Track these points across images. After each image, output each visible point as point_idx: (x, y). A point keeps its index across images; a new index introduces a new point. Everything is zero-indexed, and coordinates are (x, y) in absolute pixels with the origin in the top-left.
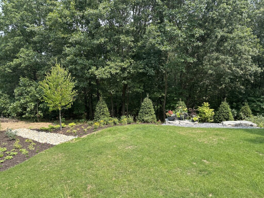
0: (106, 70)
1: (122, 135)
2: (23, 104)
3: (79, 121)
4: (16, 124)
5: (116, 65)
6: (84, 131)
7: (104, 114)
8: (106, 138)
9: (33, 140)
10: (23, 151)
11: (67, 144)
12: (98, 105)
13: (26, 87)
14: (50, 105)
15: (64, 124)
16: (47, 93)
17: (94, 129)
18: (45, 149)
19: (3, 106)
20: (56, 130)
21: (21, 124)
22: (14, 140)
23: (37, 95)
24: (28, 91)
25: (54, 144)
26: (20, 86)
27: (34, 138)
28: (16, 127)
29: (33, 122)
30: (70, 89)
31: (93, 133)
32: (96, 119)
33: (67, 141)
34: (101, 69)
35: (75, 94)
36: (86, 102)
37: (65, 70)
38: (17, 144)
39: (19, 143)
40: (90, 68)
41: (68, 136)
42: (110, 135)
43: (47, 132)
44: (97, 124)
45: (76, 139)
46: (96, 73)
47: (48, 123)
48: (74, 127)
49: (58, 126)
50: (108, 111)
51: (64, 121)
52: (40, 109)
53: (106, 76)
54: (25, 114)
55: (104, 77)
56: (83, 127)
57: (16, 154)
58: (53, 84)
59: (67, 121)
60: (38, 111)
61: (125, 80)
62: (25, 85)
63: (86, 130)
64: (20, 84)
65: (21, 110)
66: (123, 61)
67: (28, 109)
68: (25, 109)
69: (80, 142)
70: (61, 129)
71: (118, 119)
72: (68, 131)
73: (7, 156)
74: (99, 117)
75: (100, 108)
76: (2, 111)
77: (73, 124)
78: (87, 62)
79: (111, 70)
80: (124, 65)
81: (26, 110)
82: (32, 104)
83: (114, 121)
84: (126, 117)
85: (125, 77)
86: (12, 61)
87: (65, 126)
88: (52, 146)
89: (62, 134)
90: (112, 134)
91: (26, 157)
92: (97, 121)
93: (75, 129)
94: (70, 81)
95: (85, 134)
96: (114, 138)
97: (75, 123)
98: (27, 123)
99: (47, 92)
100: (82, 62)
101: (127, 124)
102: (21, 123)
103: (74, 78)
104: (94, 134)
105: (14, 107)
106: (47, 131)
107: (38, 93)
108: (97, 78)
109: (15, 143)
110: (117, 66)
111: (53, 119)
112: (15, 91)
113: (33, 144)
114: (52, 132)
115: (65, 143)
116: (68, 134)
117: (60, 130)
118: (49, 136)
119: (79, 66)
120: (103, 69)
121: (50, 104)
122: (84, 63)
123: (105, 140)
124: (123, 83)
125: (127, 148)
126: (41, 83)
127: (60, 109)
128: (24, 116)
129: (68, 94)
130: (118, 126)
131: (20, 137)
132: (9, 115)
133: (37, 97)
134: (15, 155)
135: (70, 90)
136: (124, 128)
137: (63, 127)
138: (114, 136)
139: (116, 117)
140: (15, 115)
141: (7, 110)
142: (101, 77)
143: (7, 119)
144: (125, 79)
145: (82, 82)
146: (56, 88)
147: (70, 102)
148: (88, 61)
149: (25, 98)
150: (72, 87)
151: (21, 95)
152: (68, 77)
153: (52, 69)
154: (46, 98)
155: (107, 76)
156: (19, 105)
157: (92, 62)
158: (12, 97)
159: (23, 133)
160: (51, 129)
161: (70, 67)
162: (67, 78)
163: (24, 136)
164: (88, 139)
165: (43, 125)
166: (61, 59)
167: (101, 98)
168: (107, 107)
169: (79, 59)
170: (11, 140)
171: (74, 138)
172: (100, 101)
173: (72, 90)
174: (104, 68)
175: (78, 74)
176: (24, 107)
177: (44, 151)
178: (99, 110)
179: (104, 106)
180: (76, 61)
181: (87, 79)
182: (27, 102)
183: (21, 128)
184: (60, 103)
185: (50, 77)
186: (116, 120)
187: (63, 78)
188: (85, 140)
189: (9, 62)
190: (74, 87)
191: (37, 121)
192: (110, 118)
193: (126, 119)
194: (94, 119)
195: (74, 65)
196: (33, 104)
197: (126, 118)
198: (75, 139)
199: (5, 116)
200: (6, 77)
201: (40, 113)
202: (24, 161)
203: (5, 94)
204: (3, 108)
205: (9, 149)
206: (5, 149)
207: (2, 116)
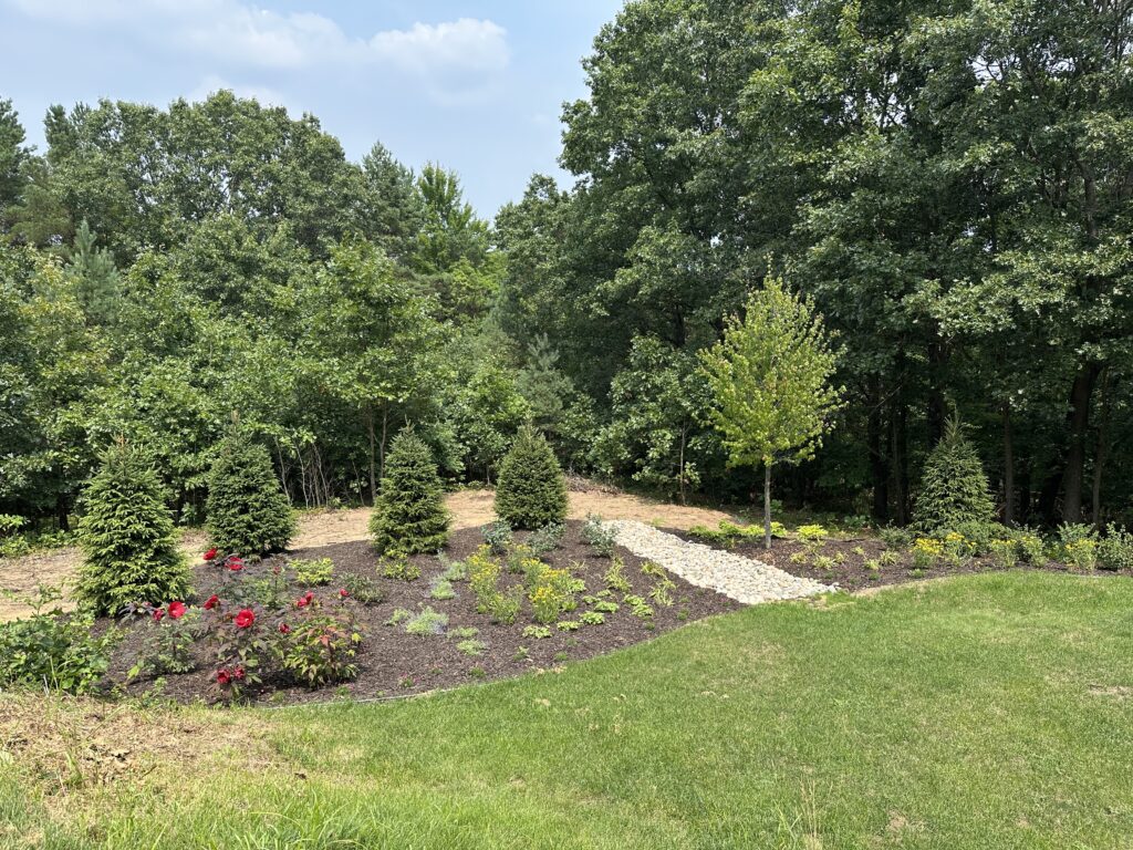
0: (989, 292)
1: (1064, 619)
2: (637, 432)
3: (840, 523)
4: (610, 501)
5: (1048, 265)
6: (868, 568)
7: (963, 503)
8: (974, 618)
9: (667, 570)
10: (634, 603)
11: (793, 609)
12: (939, 457)
13: (650, 371)
14: (731, 444)
15: (778, 524)
16: (725, 395)
17: (914, 568)
18: (710, 611)
19: (574, 435)
20: (748, 544)
21: (627, 503)
22: (606, 556)
23: (686, 403)
24: (654, 386)
25: (743, 600)
26: (629, 366)
27: (669, 560)
28: (611, 512)
29: (665, 503)
30: (816, 382)
31: (911, 585)
32: (920, 524)
33: (793, 599)
34: (965, 292)
35: (836, 403)
36: (875, 442)
37: (802, 300)
38: (614, 574)
39: (622, 573)
40: (910, 289)
41: (797, 579)
42: (997, 610)
43: (713, 549)
44: (925, 545)
45: (833, 598)
46: (939, 308)
47: (715, 513)
48: (821, 543)
49: (753, 530)
50: (988, 493)
51: (780, 511)
52: (691, 455)
53: (990, 324)
54: (640, 470)
55: (979, 325)
56: (859, 550)
57: (614, 609)
58: (749, 361)
59: (790, 515)
60: (684, 464)
61: (1094, 341)
62: (645, 365)
63: (874, 564)
64: (632, 360)
65: (629, 452)
66: (1087, 243)
67: (652, 454)
68: (641, 451)
69: (848, 611)
70: (768, 545)
71: (1040, 536)
72: (795, 557)
73: (589, 613)
74: (936, 516)
75: (948, 474)
76: (572, 452)
77: (814, 530)
78: (895, 263)
79: (1018, 293)
80: (1095, 262)
81: (643, 455)
82: (665, 435)
83: (1019, 544)
84: (1092, 532)
85: (1096, 328)
86: (612, 278)
87: (784, 533)
88: (735, 604)
89: (771, 567)
90: (1008, 609)
91: (648, 628)
92: (927, 531)
93: (827, 555)
94: (820, 348)
95: (873, 581)
96: (1017, 625)
97: (825, 526)
98: (646, 503)
99: (726, 390)
100: (875, 265)
101: (1092, 566)
102: (625, 500)
103: (836, 333)
104: (912, 592)
105: (606, 442)
106: (713, 542)
107: (687, 393)
108: (940, 334)
109: (611, 568)
110: (1055, 271)
111: (734, 497)
112: (614, 384)
113: (668, 583)
114: (733, 551)
115: (786, 604)
116: (796, 570)
117: (764, 547)
118: (724, 566)
119: (858, 283)
120: (976, 290)
121: (734, 441)
122: (881, 269)
123: (969, 629)
124: (1084, 355)
125: (1097, 693)
126: (705, 355)
127: (768, 460)
128: (636, 477)
129: (804, 402)
130: (1041, 574)
131: (624, 550)
132: (590, 468)
133: (685, 409)
134: (610, 612)
135: (814, 385)
136: (1083, 590)
137: (774, 537)
138: (1018, 618)
139: (1032, 525)
140: (611, 470)
141: (587, 451)
142: (961, 329)
143: (587, 482)
144: (1092, 333)
145: (865, 351)
146: (760, 378)
147: (812, 435)
148: (906, 255)
149: (642, 411)
150: (826, 373)
151: (631, 398)
152: (812, 330)
153: (751, 301)
154: (721, 415)
155: (995, 321)
156: (623, 434)
157: (920, 259)
158: (602, 404)
159: (633, 538)
160: (731, 536)
161: (821, 287)
162: (807, 335)
163: (637, 549)
164: (887, 605)
165: (699, 517)
166: (786, 256)
167: (952, 428)
168: (980, 470)
169: (860, 250)
170: (597, 557)
171: (823, 591)
172: (948, 437)
173: (826, 387)
174: (978, 282)
175: (853, 317)
176: (638, 442)
177: (706, 619)
178: (939, 482)
179: (967, 464)
180: (846, 260)
181: (890, 337)
182: (649, 427)
183: (625, 517)
184: (771, 438)
185: (740, 332)
186: (1031, 540)
187: (789, 336)
188: (869, 608)
189: (603, 282)
190: (834, 371)
191: (677, 501)
192: (995, 526)
193: (1091, 543)
194: (911, 522)
195: (837, 280)
196: (669, 436)
197: (1089, 535)
198: (826, 594)
199: (578, 471)
200: (587, 336)
201: (690, 472)
202: (639, 640)
203: (583, 392)
204: (575, 440)
205: (592, 588)
206: (581, 585)
207: (571, 470)
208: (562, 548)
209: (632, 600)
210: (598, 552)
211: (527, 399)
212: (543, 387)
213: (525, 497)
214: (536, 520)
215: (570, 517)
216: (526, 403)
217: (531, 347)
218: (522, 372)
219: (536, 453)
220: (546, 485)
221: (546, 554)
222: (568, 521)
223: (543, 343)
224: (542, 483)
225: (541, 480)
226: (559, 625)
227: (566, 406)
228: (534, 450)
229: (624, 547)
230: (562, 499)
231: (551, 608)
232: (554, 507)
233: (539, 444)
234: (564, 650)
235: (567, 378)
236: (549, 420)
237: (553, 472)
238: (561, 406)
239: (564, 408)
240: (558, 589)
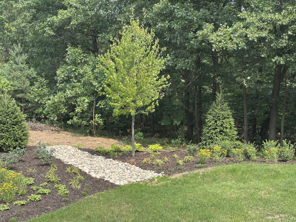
0: (235, 31)
1: (261, 185)
2: (70, 98)
3: (170, 143)
4: (56, 135)
5: (261, 19)
6: (178, 164)
7: (223, 132)
8: (222, 186)
9: (80, 170)
10: (60, 188)
11: (141, 186)
12: (213, 110)
13: (77, 66)
14: (114, 104)
15: (139, 144)
16: (111, 79)
17: (198, 163)
18: (100, 190)
19: (36, 100)
20: (124, 154)
22: (48, 165)
23: (95, 83)
24: (79, 74)
25: (117, 183)
26: (66, 63)
27: (82, 165)
28: (55, 141)
29: (85, 136)
30: (155, 73)
31: (196, 171)
32: (204, 142)
33: (141, 181)
34: (224, 30)
35: (165, 84)
36: (187, 103)
37: (149, 32)
38: (51, 174)
39: (55, 172)
40: (200, 28)
41: (145, 171)
42: (233, 182)
43: (106, 158)
44: (205, 153)
45: (160, 179)
46: (213, 38)
47: (111, 140)
48: (159, 153)
49: (127, 148)
50: (235, 127)
51: (142, 138)
52: (99, 111)
53: (235, 46)
54: (72, 118)
55: (231, 46)
56: (176, 156)
57: (48, 192)
58: (123, 61)
59: (147, 140)
60: (95, 115)
61: (280, 56)
62: (74, 63)
63: (181, 162)
64: (67, 60)
65: (66, 109)
66: (278, 9)
67: (78, 110)
68: (72, 108)
69: (166, 185)
70: (133, 154)
71: (255, 146)
72: (145, 160)
73: (33, 195)
74: (212, 139)
75: (217, 118)
76: (35, 110)
77: (157, 147)
78: (194, 15)
79: (248, 32)
80: (281, 18)
81: (73, 111)
82: (85, 100)
83: (245, 150)
84: (277, 144)
85: (282, 49)
86: (56, 14)
87: (142, 149)
88: (113, 186)
89: (133, 166)
90: (238, 181)
91: (64, 201)
92: (206, 145)
93: (160, 158)
94: (157, 56)
95: (180, 170)
96: (241, 189)
97: (162, 145)
98: (75, 136)
99: (111, 76)
100: (184, 15)
101: (276, 160)
102: (64, 135)
103: (164, 49)
104: (197, 175)
105: (54, 104)
106: (106, 155)
107: (96, 78)
108: (213, 50)
109: (50, 171)
110: (263, 22)
111: (120, 132)
112: (58, 72)
113: (79, 177)
114: (116, 159)
115: (138, 184)
116: (145, 167)
117: (131, 156)
118: (110, 167)
119: (177, 24)
120: (230, 30)
121: (116, 102)
122: (187, 17)
123: (219, 191)
124: (275, 62)
125: (270, 218)
126: (101, 58)
127: (133, 113)
128: (69, 122)
129: (150, 83)
130: (254, 164)
131: (59, 161)
132: (46, 118)
133: (95, 86)
134: (45, 194)
135: (153, 75)
136: (269, 170)
137: (137, 151)
138: (242, 185)
139: (252, 142)
140: (56, 119)
141: (44, 109)
142: (223, 48)
143: (42, 125)
144: (280, 52)
145: (181, 58)
146: (128, 70)
147: (153, 99)
148: (199, 11)
149: (73, 87)
150: (160, 68)
151: (68, 80)
152: (154, 47)
153: (124, 31)
154: (109, 89)
155: (237, 44)
156: (63, 100)
157: (205, 13)
158: (52, 83)
159: (65, 154)
160: (115, 152)
161: (160, 25)
162: (151, 50)
163: (66, 160)
164: (185, 182)
165: (102, 142)
166: (144, 9)
167: (219, 96)
168: (231, 116)
169: (178, 7)
170: (44, 165)
171: (156, 176)
172: (217, 101)
173: (160, 75)
174: (231, 26)
175: (175, 41)
176: (71, 103)
177: (96, 194)
178: (213, 122)
179: (225, 113)
180: (172, 12)
181: (192, 51)
182: (77, 96)
183: (62, 143)
184: (134, 101)
185: (118, 47)
186: (251, 149)
187: (142, 50)
188: (176, 183)
189: (51, 17)
190: (164, 68)
191: (91, 134)
192: (238, 142)
193: (276, 149)
194: (201, 141)
195: (167, 22)
196: (87, 101)
197: (276, 145)
198: (157, 178)
199: (39, 120)
200: (44, 46)
201: (98, 119)
202: (59, 207)
203: (42, 76)
204: (37, 103)
205: (36, 183)
206: (31, 180)
207: (34, 119)
208: (23, 161)
209: (59, 187)
210: (44, 163)
211: (9, 80)
212: (18, 73)
213: (3, 134)
214: (10, 146)
215: (30, 144)
216: (8, 82)
217: (11, 51)
218: (6, 65)
219: (10, 110)
220: (16, 127)
221: (14, 165)
222: (30, 147)
223: (18, 48)
224: (14, 126)
225: (13, 124)
226: (14, 203)
227: (32, 84)
228: (8, 108)
229: (59, 159)
230: (25, 135)
231: (11, 194)
232: (21, 139)
233: (11, 104)
234: (15, 216)
235: (32, 69)
236: (22, 92)
237: (20, 120)
238: (29, 84)
239: (31, 85)
240: (16, 183)
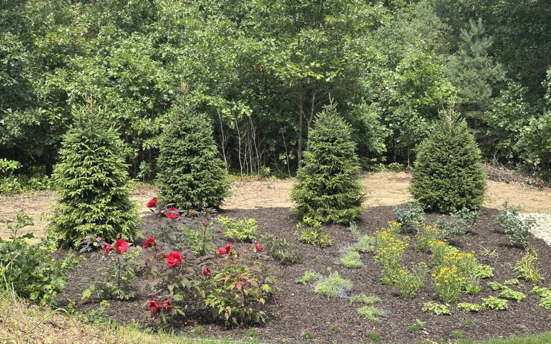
4: (535, 193)
10: (543, 295)
19: (501, 125)
22: (519, 247)
28: (533, 204)
38: (526, 264)
39: (535, 264)
57: (520, 298)
73: (492, 298)
76: (497, 142)
105: (535, 133)
109: (523, 259)
131: (541, 243)
132: (516, 159)
134: (515, 300)
140: (537, 162)
141: (514, 142)
143: (510, 173)
170: (510, 247)
183: (549, 211)
199: (503, 161)
200: (527, 21)
202: (543, 330)
203: (516, 80)
204: (502, 130)
205: (500, 276)
206: (489, 271)
207: (494, 160)
208: (474, 234)
209: (541, 292)
210: (512, 242)
211: (455, 85)
212: (473, 74)
213: (441, 181)
214: (450, 204)
215: (486, 204)
216: (453, 88)
217: (464, 32)
218: (453, 58)
219: (455, 138)
220: (463, 171)
221: (457, 238)
222: (485, 209)
223: (477, 27)
224: (460, 169)
225: (459, 165)
226: (459, 305)
227: (496, 94)
228: (453, 135)
229: (542, 240)
230: (479, 187)
231: (453, 287)
232: (470, 193)
233: (460, 129)
234: (461, 328)
235: (499, 65)
236: (476, 107)
237: (472, 158)
238: (490, 94)
239: (493, 96)
240: (462, 271)
